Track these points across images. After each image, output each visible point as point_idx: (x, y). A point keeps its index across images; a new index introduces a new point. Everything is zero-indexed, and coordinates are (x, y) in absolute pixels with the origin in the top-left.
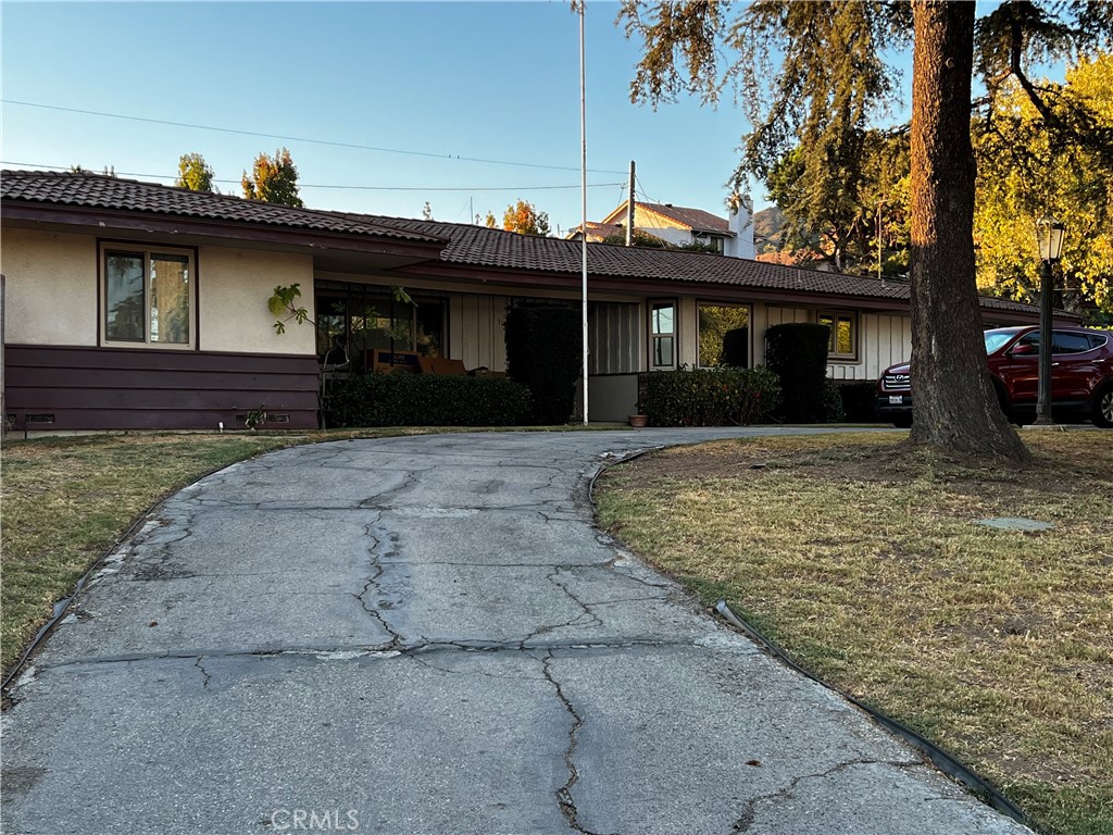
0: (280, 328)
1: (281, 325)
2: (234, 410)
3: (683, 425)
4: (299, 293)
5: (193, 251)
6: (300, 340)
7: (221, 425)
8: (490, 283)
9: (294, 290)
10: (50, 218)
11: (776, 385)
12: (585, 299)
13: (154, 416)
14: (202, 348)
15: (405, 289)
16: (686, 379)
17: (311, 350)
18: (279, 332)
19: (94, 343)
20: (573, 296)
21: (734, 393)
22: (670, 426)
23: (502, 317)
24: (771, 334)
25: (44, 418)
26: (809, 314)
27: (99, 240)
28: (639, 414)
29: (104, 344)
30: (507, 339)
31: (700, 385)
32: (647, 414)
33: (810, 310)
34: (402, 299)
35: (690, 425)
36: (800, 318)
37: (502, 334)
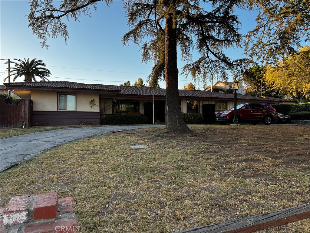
0: (91, 107)
2: (83, 122)
5: (75, 94)
6: (96, 109)
7: (80, 124)
9: (94, 100)
10: (41, 89)
13: (67, 123)
14: (77, 111)
17: (99, 111)
19: (56, 110)
25: (47, 123)
26: (215, 102)
27: (57, 93)
29: (58, 111)
36: (213, 103)
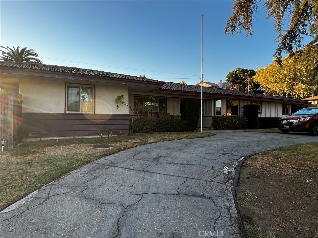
0: (118, 107)
1: (118, 106)
2: (105, 130)
3: (224, 130)
4: (123, 98)
5: (94, 86)
6: (124, 110)
7: (101, 134)
8: (176, 94)
9: (122, 97)
11: (247, 120)
12: (202, 99)
13: (82, 132)
14: (96, 113)
15: (153, 96)
16: (225, 118)
17: (128, 113)
18: (118, 108)
19: (64, 112)
20: (199, 98)
21: (237, 122)
22: (220, 130)
23: (179, 103)
24: (244, 107)
25: (48, 133)
26: (251, 102)
27: (65, 83)
28: (212, 126)
29: (67, 112)
30: (181, 109)
31: (228, 120)
32: (215, 126)
33: (251, 101)
34: (152, 99)
35: (225, 130)
36: (249, 103)
37: (179, 108)
